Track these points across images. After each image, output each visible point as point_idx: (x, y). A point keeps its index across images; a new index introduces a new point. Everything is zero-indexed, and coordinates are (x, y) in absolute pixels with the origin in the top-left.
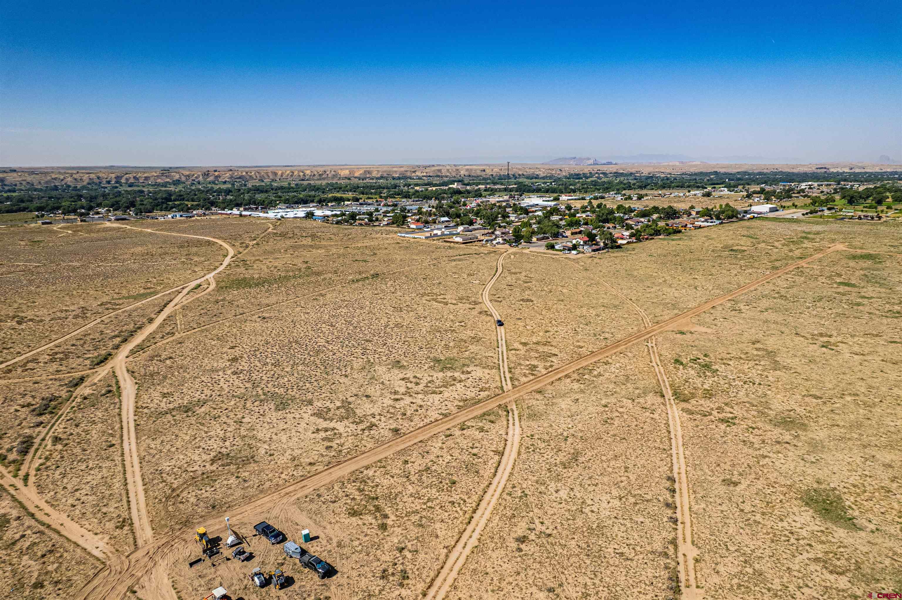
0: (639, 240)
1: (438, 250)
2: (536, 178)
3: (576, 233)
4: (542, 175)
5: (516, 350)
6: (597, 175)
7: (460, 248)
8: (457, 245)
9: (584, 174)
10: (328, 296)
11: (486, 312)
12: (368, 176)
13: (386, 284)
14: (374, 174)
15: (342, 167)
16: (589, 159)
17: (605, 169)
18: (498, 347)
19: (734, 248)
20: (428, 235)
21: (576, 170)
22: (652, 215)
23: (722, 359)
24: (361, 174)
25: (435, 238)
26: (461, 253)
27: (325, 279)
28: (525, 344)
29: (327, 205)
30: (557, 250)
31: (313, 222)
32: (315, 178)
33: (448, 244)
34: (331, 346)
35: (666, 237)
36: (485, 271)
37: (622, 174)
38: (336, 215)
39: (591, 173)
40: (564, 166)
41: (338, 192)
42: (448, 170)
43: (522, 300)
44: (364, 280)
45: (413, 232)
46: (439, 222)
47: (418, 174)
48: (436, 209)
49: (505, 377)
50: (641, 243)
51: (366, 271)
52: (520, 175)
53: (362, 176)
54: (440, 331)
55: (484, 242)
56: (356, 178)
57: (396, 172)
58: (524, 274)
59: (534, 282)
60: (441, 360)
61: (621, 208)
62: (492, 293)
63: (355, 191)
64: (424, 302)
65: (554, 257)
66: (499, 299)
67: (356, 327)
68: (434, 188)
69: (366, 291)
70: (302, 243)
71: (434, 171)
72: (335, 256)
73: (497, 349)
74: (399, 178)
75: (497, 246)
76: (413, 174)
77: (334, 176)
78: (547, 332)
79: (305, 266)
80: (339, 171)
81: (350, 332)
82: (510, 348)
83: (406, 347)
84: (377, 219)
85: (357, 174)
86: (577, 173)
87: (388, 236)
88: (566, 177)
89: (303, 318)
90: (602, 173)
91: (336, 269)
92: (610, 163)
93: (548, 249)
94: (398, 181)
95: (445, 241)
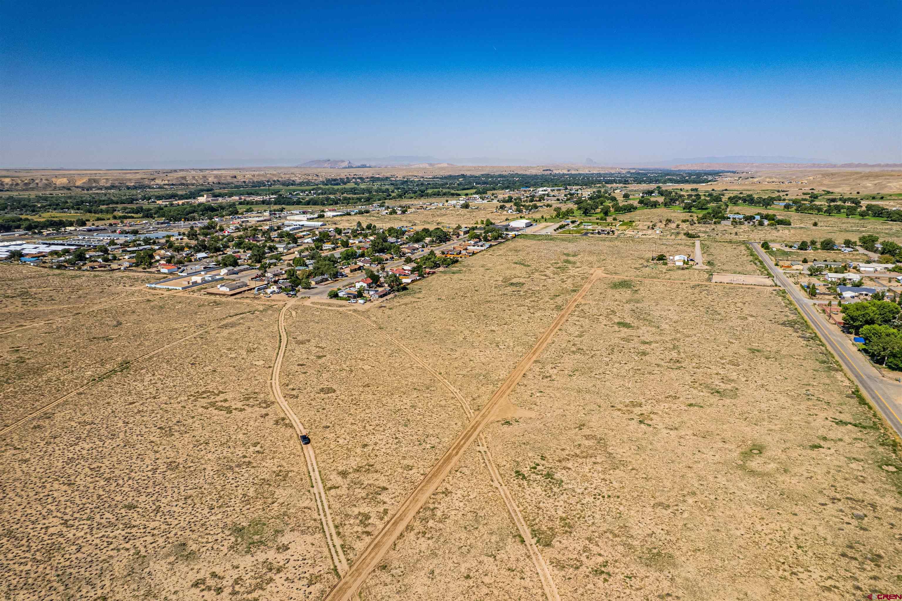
0: (422, 276)
1: (202, 309)
2: (292, 185)
3: (355, 270)
4: (298, 181)
5: (336, 488)
6: (354, 180)
7: (227, 303)
8: (224, 299)
9: (341, 179)
10: (58, 417)
11: (283, 419)
12: (94, 185)
13: (142, 381)
14: (102, 183)
15: (57, 173)
16: (343, 161)
17: (361, 172)
18: (313, 487)
19: (514, 281)
20: (185, 284)
21: (333, 174)
22: (424, 238)
23: (560, 461)
24: (84, 183)
25: (195, 288)
26: (232, 312)
27: (49, 380)
28: (344, 474)
29: (40, 233)
30: (341, 299)
31: (21, 268)
32: (19, 187)
33: (212, 298)
34: (73, 531)
35: (447, 269)
36: (266, 342)
37: (378, 179)
38: (56, 253)
39: (347, 178)
40: (319, 170)
41: (55, 209)
42: (194, 177)
43: (322, 390)
44: (109, 377)
45: (165, 279)
46: (196, 260)
47: (159, 182)
48: (188, 237)
49: (334, 546)
50: (424, 280)
51: (111, 358)
52: (274, 181)
53: (86, 186)
54: (231, 468)
55: (255, 291)
56: (77, 187)
57: (130, 180)
58: (313, 342)
59: (328, 356)
60: (244, 528)
61: (392, 231)
62: (283, 382)
63: (78, 209)
64: (200, 410)
65: (341, 309)
66: (294, 393)
67: (108, 480)
68: (180, 202)
69: (116, 398)
70: (7, 310)
71: (177, 178)
72: (62, 332)
73: (311, 489)
74: (135, 188)
75: (274, 297)
76: (152, 183)
77: (48, 186)
78: (365, 446)
79: (14, 357)
80: (54, 180)
81: (101, 492)
82: (329, 486)
83: (190, 509)
84: (115, 258)
85: (78, 183)
86: (334, 178)
87: (133, 288)
88: (323, 183)
89: (19, 474)
90: (359, 178)
91: (65, 359)
92: (364, 166)
93: (331, 298)
94: (134, 192)
95: (208, 293)
